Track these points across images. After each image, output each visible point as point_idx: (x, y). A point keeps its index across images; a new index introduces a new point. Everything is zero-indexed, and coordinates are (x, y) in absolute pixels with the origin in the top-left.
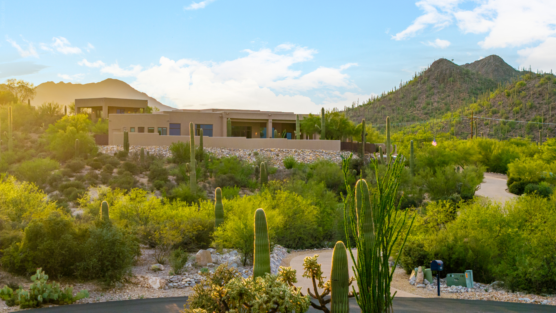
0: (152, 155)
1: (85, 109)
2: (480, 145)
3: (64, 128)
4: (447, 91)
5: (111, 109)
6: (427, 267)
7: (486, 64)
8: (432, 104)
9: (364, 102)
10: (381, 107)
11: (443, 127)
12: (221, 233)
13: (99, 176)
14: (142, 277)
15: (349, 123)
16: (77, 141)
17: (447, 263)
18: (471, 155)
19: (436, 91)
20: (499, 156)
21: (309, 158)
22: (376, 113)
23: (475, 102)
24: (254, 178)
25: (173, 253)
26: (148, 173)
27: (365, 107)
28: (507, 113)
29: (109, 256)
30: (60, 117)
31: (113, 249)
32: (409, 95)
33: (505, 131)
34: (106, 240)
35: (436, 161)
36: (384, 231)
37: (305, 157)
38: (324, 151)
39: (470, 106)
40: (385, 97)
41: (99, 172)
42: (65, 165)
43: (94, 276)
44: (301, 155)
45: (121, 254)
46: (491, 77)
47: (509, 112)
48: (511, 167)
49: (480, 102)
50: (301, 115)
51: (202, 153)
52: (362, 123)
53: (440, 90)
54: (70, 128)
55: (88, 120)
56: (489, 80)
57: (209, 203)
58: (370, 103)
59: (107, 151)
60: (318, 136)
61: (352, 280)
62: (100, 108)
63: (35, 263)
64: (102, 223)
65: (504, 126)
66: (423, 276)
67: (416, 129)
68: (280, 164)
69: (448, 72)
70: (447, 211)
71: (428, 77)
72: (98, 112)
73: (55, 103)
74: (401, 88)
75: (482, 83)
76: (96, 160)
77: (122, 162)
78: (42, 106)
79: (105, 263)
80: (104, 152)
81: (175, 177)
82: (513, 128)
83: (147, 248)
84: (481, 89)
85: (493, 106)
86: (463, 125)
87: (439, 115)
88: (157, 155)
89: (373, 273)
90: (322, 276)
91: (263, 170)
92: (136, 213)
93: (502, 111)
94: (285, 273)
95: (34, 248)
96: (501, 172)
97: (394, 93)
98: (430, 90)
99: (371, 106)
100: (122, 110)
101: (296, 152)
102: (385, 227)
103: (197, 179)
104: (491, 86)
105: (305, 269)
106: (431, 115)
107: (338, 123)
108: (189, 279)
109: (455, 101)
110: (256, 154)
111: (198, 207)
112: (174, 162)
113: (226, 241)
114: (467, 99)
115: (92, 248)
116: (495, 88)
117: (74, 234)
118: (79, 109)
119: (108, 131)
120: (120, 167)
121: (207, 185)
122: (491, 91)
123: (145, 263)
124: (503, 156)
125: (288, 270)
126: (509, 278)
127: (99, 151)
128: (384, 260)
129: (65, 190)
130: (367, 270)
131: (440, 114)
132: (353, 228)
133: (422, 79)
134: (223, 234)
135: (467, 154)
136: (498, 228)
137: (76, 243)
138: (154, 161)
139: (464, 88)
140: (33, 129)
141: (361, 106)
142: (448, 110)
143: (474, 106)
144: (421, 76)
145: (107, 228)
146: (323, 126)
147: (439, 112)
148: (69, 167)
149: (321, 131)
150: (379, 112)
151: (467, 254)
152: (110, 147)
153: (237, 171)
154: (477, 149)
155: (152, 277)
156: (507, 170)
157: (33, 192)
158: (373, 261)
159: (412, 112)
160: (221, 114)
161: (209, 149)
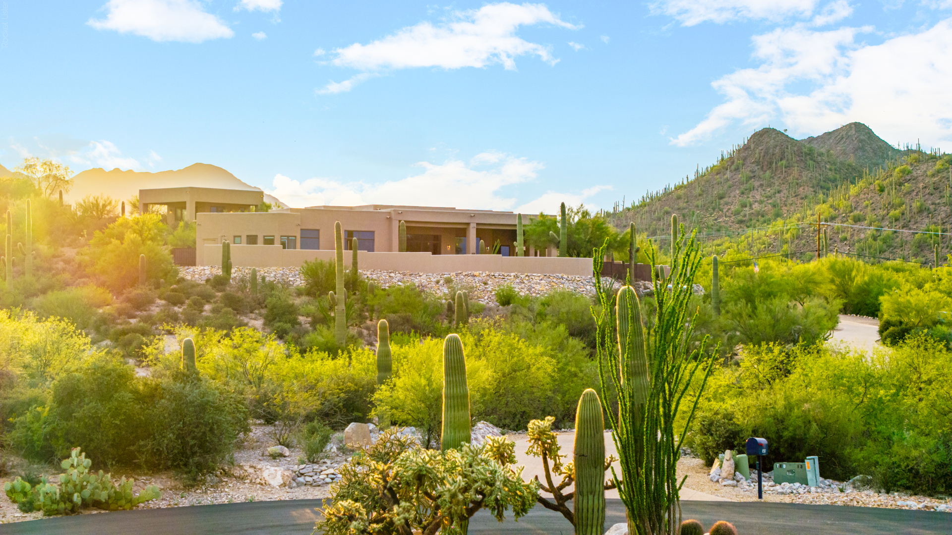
0: (271, 283)
1: (157, 207)
2: (832, 268)
3: (121, 237)
4: (777, 183)
5: (200, 207)
6: (740, 452)
7: (842, 138)
8: (751, 205)
9: (634, 203)
10: (663, 211)
11: (770, 244)
12: (388, 394)
13: (180, 315)
14: (251, 467)
15: (607, 228)
16: (143, 257)
17: (775, 445)
18: (816, 283)
19: (757, 184)
20: (865, 286)
21: (538, 287)
22: (654, 220)
23: (824, 202)
24: (446, 322)
25: (305, 428)
26: (264, 311)
27: (635, 210)
28: (878, 220)
29: (195, 430)
30: (113, 220)
31: (202, 418)
32: (710, 190)
33: (875, 250)
34: (191, 402)
35: (757, 291)
36: (665, 375)
37: (533, 286)
38: (565, 276)
39: (816, 209)
40: (670, 193)
41: (181, 310)
42: (122, 298)
43: (169, 463)
44: (526, 282)
45: (215, 427)
46: (852, 160)
47: (883, 219)
48: (886, 302)
49: (833, 201)
50: (525, 216)
51: (357, 280)
52: (629, 230)
53: (764, 182)
54: (130, 236)
55: (161, 224)
56: (849, 165)
57: (366, 352)
58: (643, 205)
59: (193, 276)
60: (555, 252)
61: (611, 461)
62: (182, 205)
63: (69, 441)
64: (184, 375)
65: (874, 242)
66: (734, 466)
67: (723, 247)
68: (489, 297)
69: (777, 150)
70: (775, 360)
71: (744, 160)
72: (179, 211)
73: (105, 197)
74: (697, 179)
75: (835, 170)
76: (174, 290)
77: (220, 294)
78: (82, 203)
79: (188, 442)
80: (189, 277)
81: (309, 319)
82: (889, 246)
83: (260, 424)
84: (834, 181)
85: (855, 208)
86: (803, 241)
87: (762, 224)
88: (279, 282)
89: (647, 444)
90: (559, 453)
91: (460, 305)
92: (242, 370)
93: (870, 216)
94: (496, 447)
95: (67, 416)
96: (868, 315)
97: (685, 187)
98: (747, 181)
99: (646, 208)
100: (220, 208)
101: (516, 277)
102: (668, 367)
103: (347, 321)
104: (852, 175)
105: (530, 441)
106: (748, 224)
107: (588, 229)
108: (331, 471)
109: (790, 201)
110: (448, 281)
111: (348, 359)
112: (309, 294)
113: (396, 408)
114: (811, 197)
115: (166, 415)
116: (859, 179)
117: (135, 392)
118: (146, 206)
119: (195, 243)
120: (215, 302)
121: (365, 332)
122: (852, 183)
123: (256, 446)
124: (871, 286)
125: (501, 442)
126: (881, 469)
127: (181, 275)
128: (666, 423)
129: (121, 337)
130: (636, 441)
131: (765, 222)
132: (612, 366)
133: (733, 163)
134: (391, 396)
135: (809, 282)
136: (861, 390)
137: (139, 406)
138: (273, 292)
139: (804, 178)
140: (68, 241)
141: (628, 209)
142: (778, 215)
143: (823, 209)
144: (731, 158)
145: (192, 382)
146: (564, 234)
147: (762, 218)
148: (129, 300)
149: (559, 242)
150: (659, 219)
151: (808, 430)
152: (198, 268)
153: (415, 308)
154: (828, 275)
155: (268, 467)
156: (878, 310)
157: (67, 334)
158: (647, 423)
159: (716, 220)
160: (389, 213)
161: (368, 273)
